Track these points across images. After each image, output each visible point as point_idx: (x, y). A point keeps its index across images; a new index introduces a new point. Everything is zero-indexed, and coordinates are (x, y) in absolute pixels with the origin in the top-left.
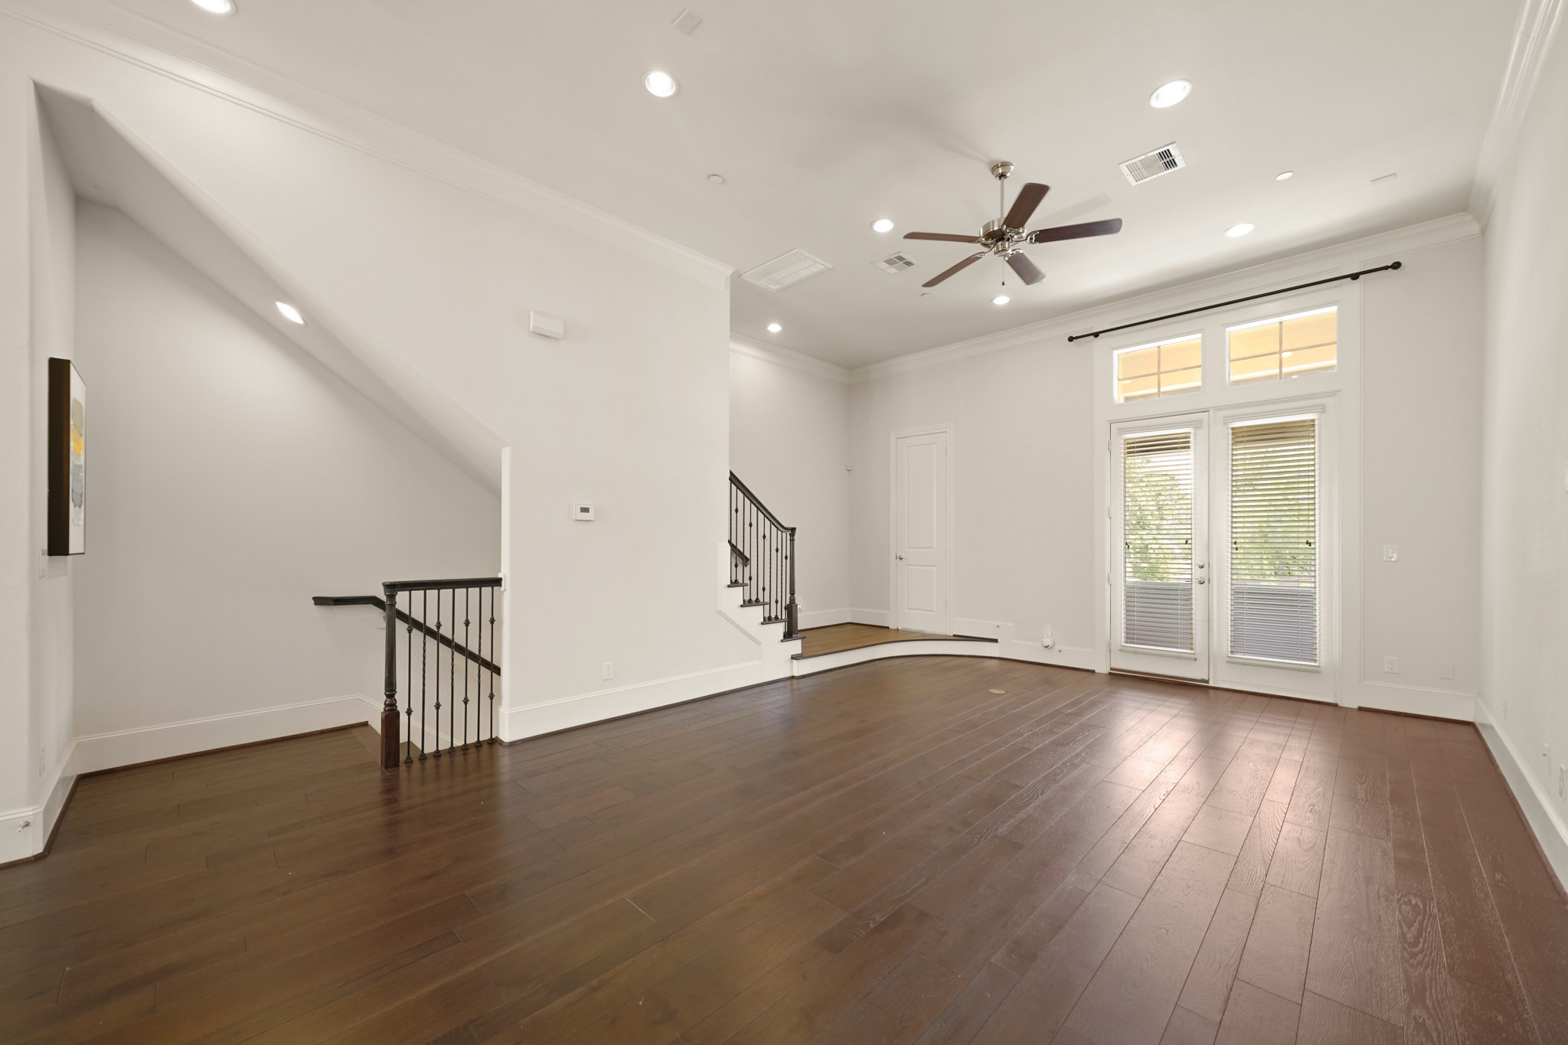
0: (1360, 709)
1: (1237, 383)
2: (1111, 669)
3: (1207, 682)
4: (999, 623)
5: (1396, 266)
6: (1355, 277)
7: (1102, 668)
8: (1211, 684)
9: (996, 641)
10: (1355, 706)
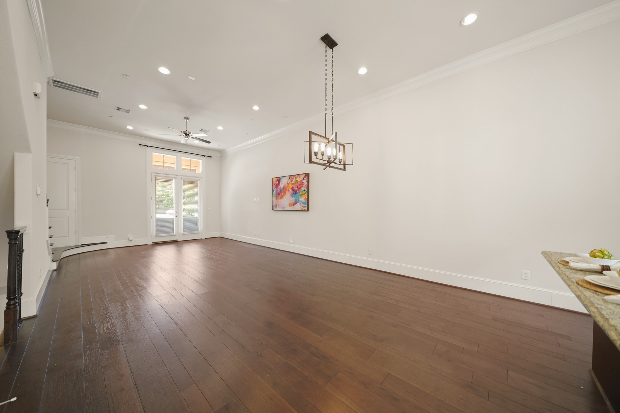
0: (206, 238)
1: (183, 169)
2: (152, 243)
3: (178, 240)
4: (107, 236)
5: (211, 157)
6: (205, 156)
7: (150, 243)
8: (179, 240)
9: (106, 243)
10: (205, 238)
